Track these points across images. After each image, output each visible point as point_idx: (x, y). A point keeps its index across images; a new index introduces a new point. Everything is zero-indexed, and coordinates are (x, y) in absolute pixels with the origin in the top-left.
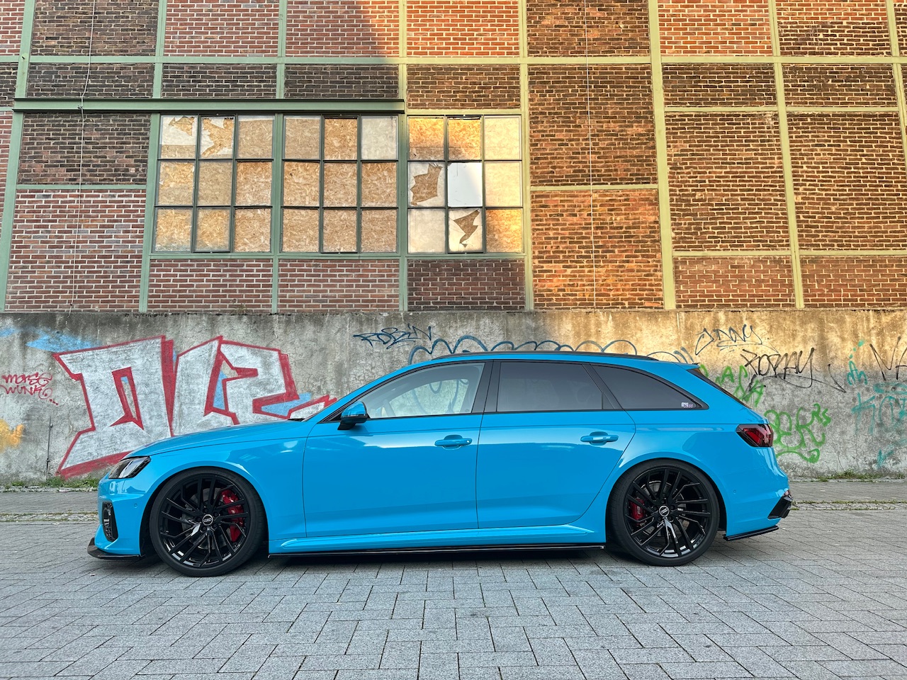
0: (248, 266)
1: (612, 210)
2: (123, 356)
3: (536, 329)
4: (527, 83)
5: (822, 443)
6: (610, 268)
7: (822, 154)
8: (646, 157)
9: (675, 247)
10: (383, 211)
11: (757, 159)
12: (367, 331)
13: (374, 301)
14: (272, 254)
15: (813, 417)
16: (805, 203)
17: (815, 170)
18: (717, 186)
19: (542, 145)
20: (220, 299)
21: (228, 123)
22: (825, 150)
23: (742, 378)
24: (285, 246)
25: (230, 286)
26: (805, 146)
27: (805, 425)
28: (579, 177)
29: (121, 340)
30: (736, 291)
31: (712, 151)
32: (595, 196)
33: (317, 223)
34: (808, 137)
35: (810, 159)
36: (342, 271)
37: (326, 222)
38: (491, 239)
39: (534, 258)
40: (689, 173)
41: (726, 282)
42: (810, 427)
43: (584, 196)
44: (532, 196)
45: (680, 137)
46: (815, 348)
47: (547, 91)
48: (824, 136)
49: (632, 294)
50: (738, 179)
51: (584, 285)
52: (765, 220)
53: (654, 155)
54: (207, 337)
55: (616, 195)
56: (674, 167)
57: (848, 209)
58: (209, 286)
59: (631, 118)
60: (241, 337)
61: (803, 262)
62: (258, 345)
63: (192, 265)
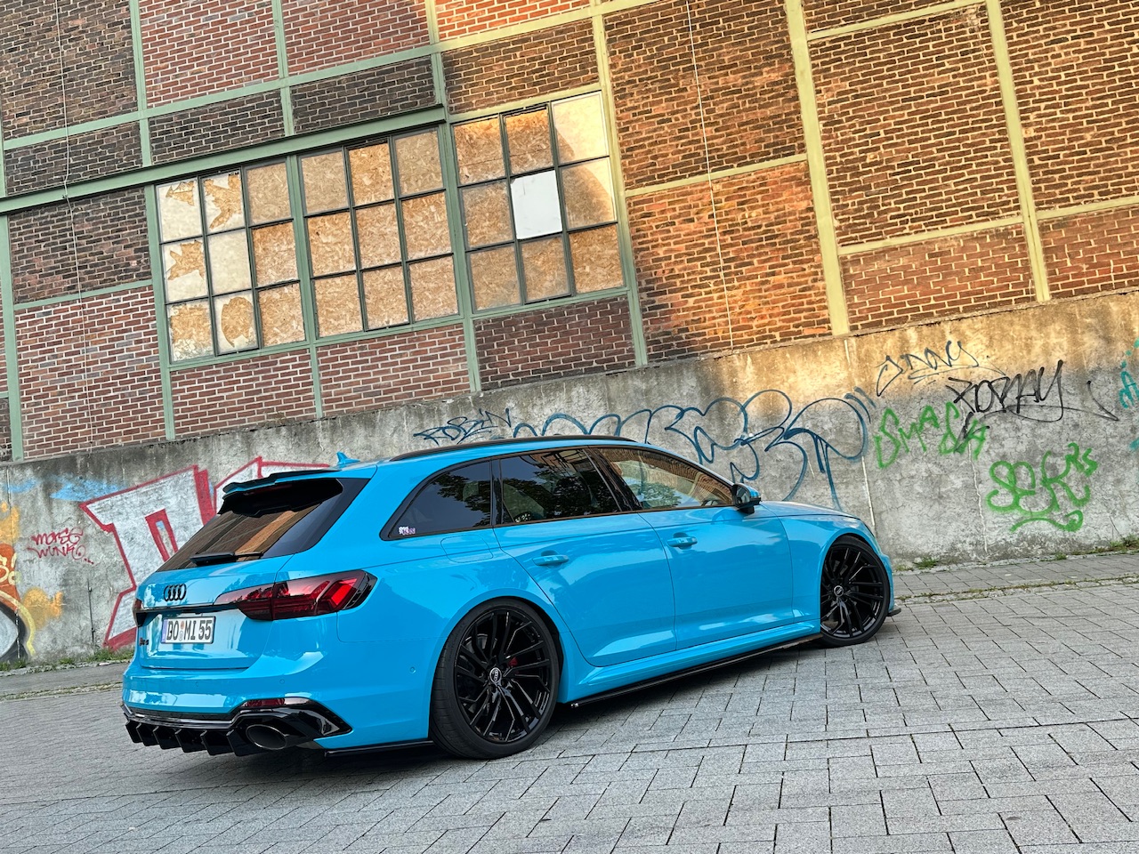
0: (282, 362)
1: (743, 203)
2: (154, 497)
3: (647, 392)
4: (604, 43)
5: (1085, 501)
6: (748, 288)
7: (1063, 54)
8: (787, 114)
9: (842, 241)
10: (435, 261)
11: (958, 83)
12: (430, 425)
13: (438, 384)
14: (308, 342)
15: (1068, 464)
16: (1040, 137)
17: (1054, 82)
18: (898, 137)
19: (634, 128)
20: (256, 410)
21: (234, 180)
22: (1068, 46)
23: (951, 420)
24: (322, 329)
25: (265, 391)
26: (1034, 47)
27: (1056, 478)
28: (692, 166)
29: (149, 478)
30: (940, 291)
31: (885, 86)
32: (718, 187)
33: (357, 292)
34: (1038, 31)
35: (1043, 66)
36: (394, 350)
37: (367, 289)
38: (581, 274)
39: (641, 291)
40: (854, 125)
41: (924, 280)
42: (1065, 480)
43: (702, 191)
44: (629, 205)
45: (835, 75)
46: (1064, 359)
47: (634, 48)
48: (1065, 25)
49: (783, 321)
50: (930, 121)
51: (714, 318)
52: (978, 176)
53: (798, 112)
54: (244, 460)
55: (747, 182)
56: (829, 123)
57: (1113, 133)
58: (241, 395)
59: (759, 60)
60: (282, 454)
61: (1043, 228)
62: (303, 462)
63: (218, 372)
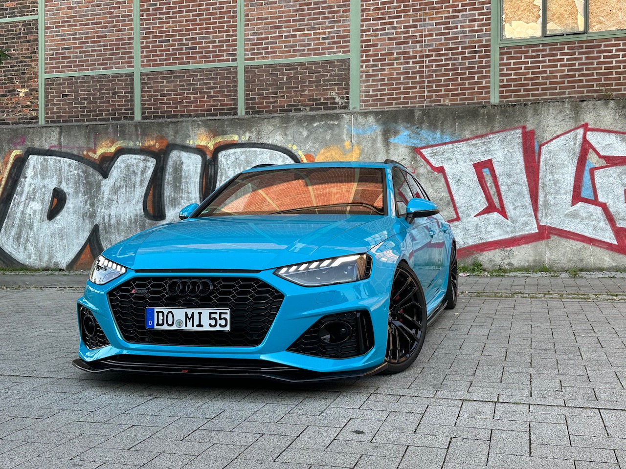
0: (605, 46)
2: (483, 149)
29: (480, 132)
54: (571, 124)
60: (608, 123)
63: (544, 50)
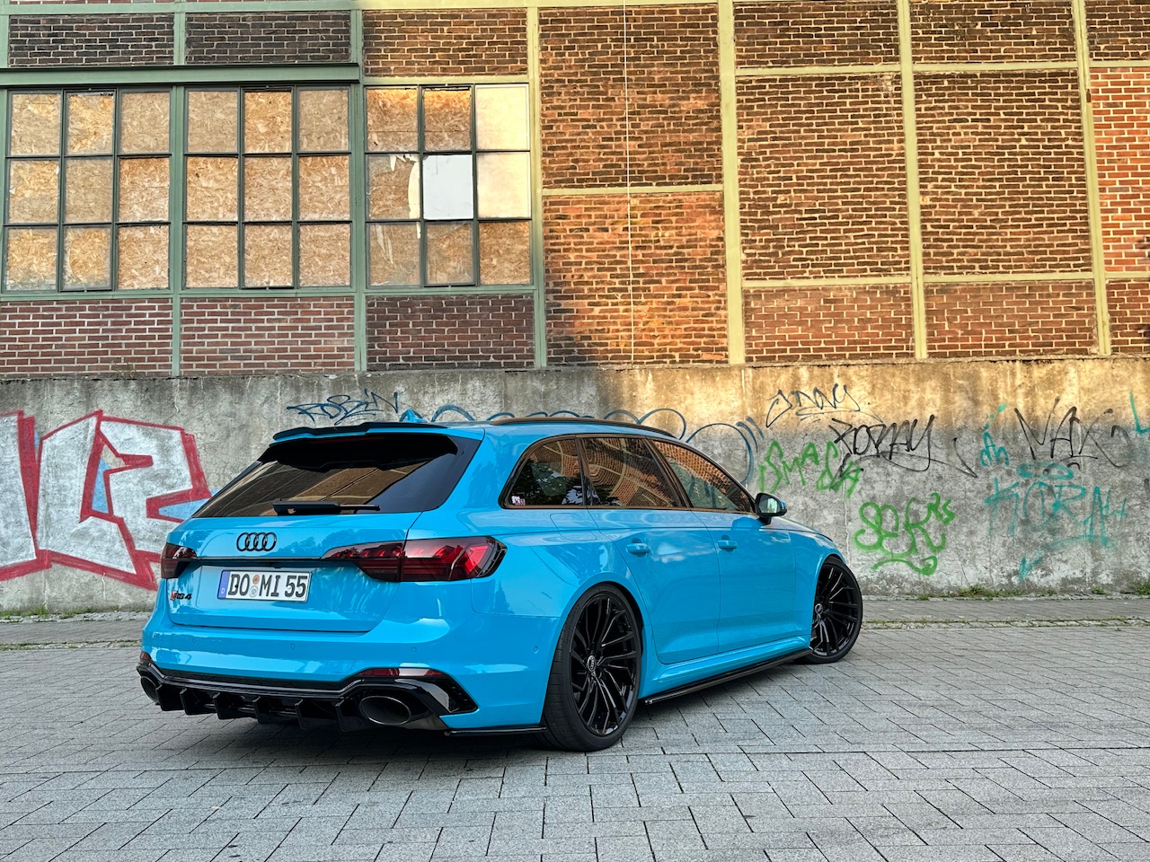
0: (137, 308)
1: (658, 222)
3: (546, 395)
4: (537, 36)
5: (941, 548)
6: (654, 306)
7: (964, 135)
8: (708, 143)
9: (746, 275)
10: (331, 227)
11: (868, 142)
12: (307, 400)
13: (319, 357)
14: (172, 291)
15: (929, 512)
16: (935, 206)
17: (952, 158)
18: (808, 185)
19: (558, 127)
20: (99, 357)
21: (106, 101)
22: (967, 127)
23: (831, 458)
24: (190, 279)
25: (113, 338)
26: (939, 122)
27: (917, 524)
28: (612, 175)
30: (830, 336)
31: (802, 133)
32: (635, 202)
33: (236, 244)
34: (943, 108)
35: (944, 141)
36: (273, 313)
37: (248, 243)
38: (487, 266)
39: (548, 292)
40: (769, 166)
41: (817, 323)
42: (925, 526)
43: (619, 203)
44: (545, 203)
45: (757, 113)
46: (935, 415)
47: (567, 48)
48: (967, 107)
49: (684, 343)
50: (839, 174)
51: (618, 331)
52: (876, 233)
53: (719, 142)
54: (82, 412)
55: (664, 201)
56: (747, 159)
57: (997, 214)
58: (84, 339)
59: (687, 86)
60: (128, 411)
61: (928, 292)
62: (151, 421)
63: (60, 309)
